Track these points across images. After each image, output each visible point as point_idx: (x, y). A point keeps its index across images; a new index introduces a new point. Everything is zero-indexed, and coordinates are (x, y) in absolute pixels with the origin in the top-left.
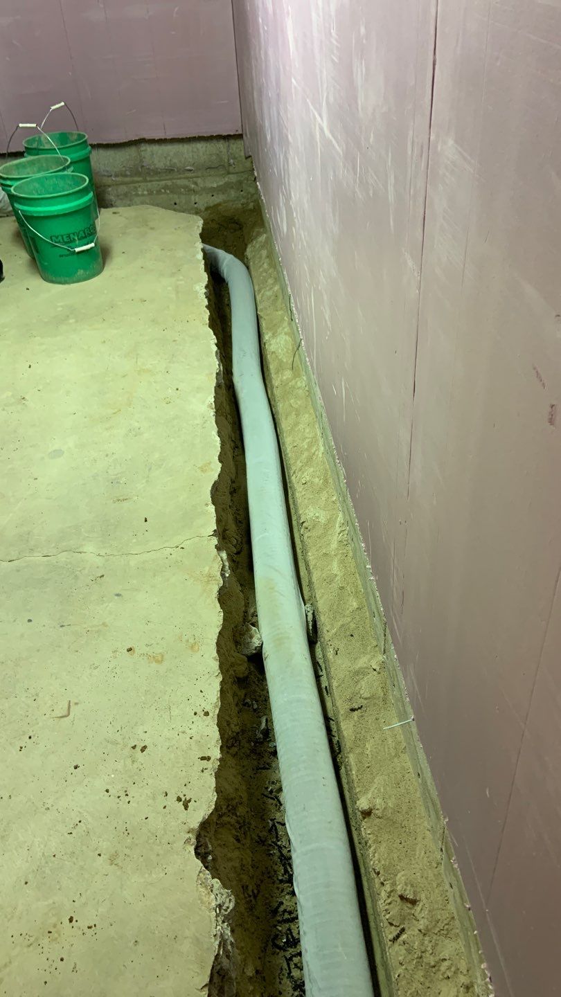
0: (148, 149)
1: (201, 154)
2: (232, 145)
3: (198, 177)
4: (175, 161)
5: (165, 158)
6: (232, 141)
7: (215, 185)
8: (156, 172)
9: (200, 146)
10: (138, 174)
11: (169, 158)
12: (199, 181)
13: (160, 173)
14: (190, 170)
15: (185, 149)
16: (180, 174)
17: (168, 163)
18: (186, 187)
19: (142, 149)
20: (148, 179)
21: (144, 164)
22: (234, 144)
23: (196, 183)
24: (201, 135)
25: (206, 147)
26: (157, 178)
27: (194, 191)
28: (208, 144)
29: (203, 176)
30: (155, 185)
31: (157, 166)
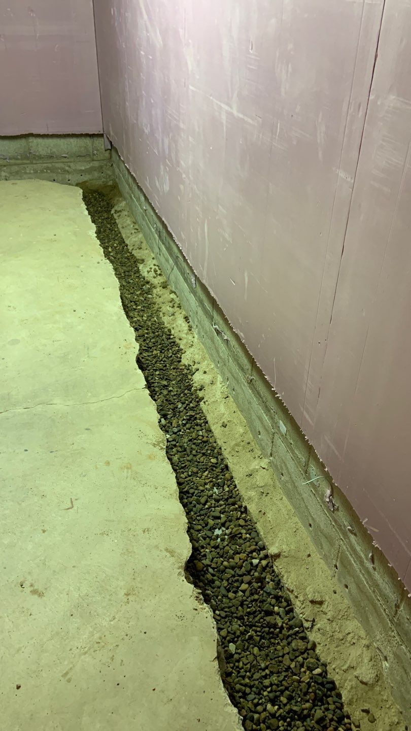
0: (34, 142)
1: (73, 146)
2: (95, 141)
3: (71, 162)
4: (54, 150)
5: (47, 148)
6: (95, 139)
7: (83, 168)
8: (40, 157)
9: (73, 141)
10: (28, 158)
11: (50, 148)
12: (72, 165)
13: (43, 158)
14: (65, 157)
15: (61, 142)
16: (58, 159)
17: (49, 152)
18: (62, 169)
19: (30, 141)
20: (34, 162)
21: (31, 152)
22: (97, 140)
23: (70, 167)
24: (73, 133)
25: (77, 141)
26: (41, 162)
27: (68, 172)
28: (78, 140)
29: (74, 162)
30: (39, 167)
31: (41, 153)
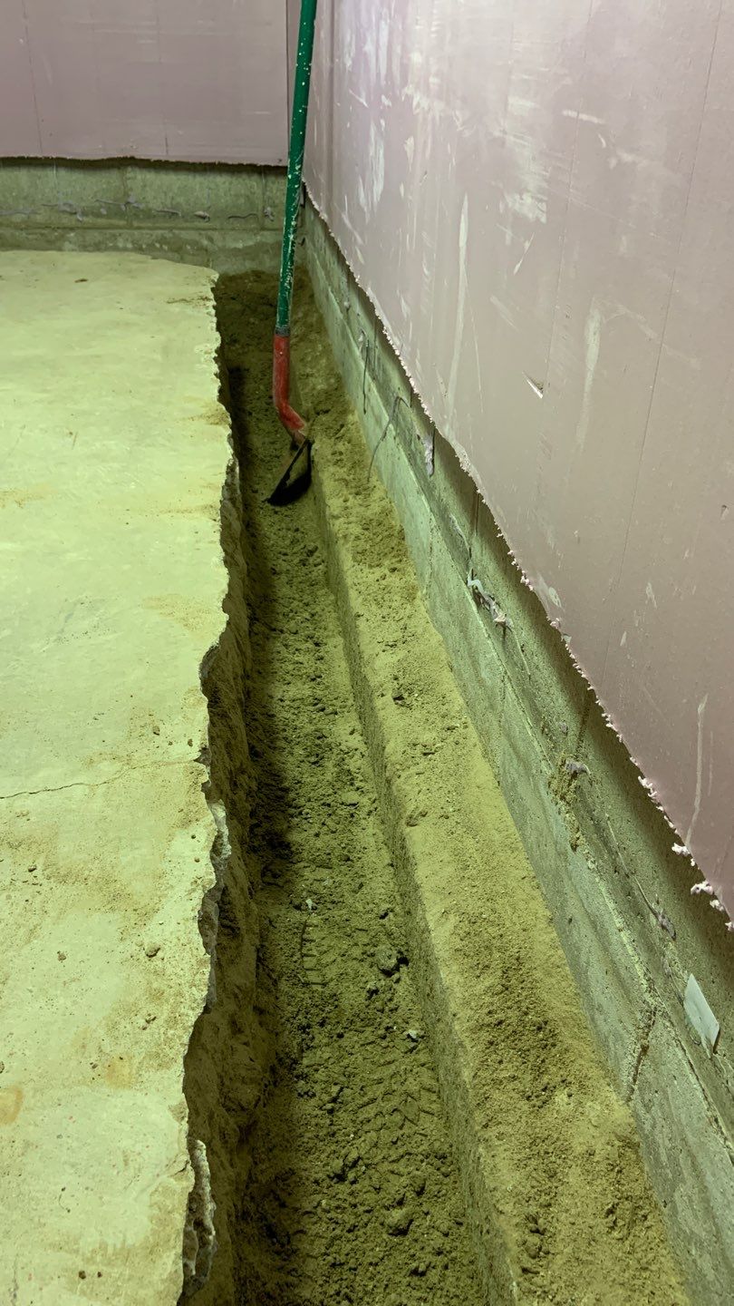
0: (138, 177)
1: (221, 193)
2: (270, 184)
3: (215, 229)
4: (181, 200)
5: (165, 193)
6: (272, 178)
7: (240, 245)
8: (149, 215)
9: (222, 181)
10: (120, 214)
11: (171, 194)
12: (216, 235)
13: (155, 216)
14: (204, 218)
15: (197, 182)
16: (186, 221)
17: (168, 202)
18: (195, 243)
19: (128, 175)
20: (136, 224)
21: (130, 200)
22: (273, 183)
23: (211, 239)
24: (223, 161)
25: (231, 183)
26: (150, 225)
27: (206, 250)
28: (234, 178)
29: (222, 229)
30: (146, 236)
31: (150, 206)
